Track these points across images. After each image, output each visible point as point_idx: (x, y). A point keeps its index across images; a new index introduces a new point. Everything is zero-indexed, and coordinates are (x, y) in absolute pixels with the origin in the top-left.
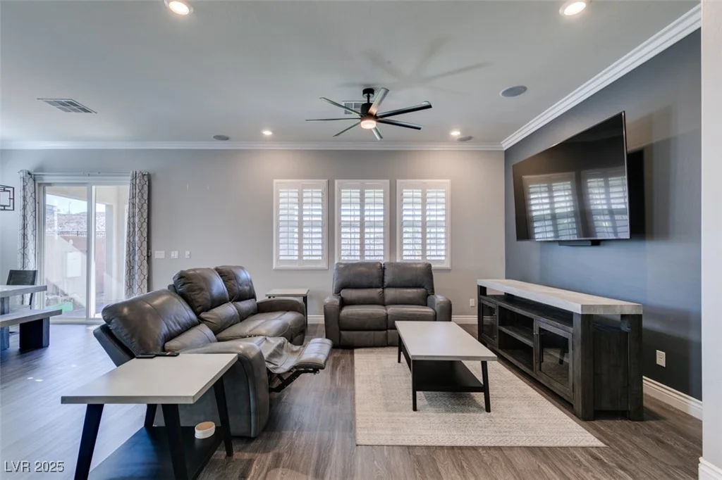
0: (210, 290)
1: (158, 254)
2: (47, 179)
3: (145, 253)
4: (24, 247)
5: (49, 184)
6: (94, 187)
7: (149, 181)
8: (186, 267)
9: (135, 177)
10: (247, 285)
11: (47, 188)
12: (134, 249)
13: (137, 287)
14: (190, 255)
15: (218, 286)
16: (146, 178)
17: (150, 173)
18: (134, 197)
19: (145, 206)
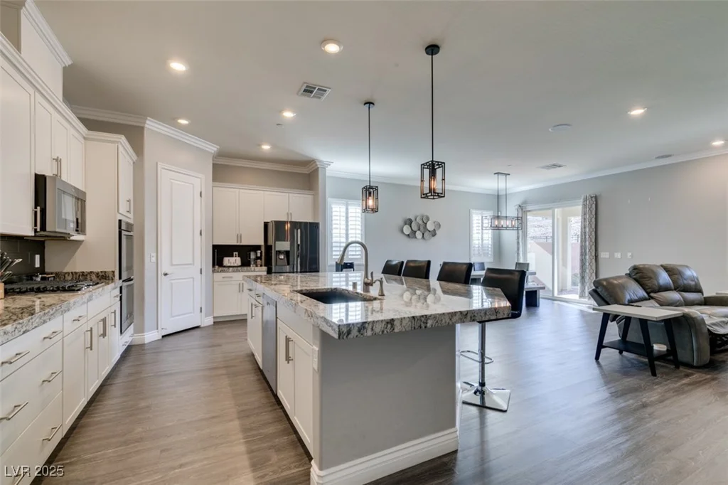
0: (657, 279)
1: (603, 255)
2: (529, 208)
3: (593, 254)
4: (518, 249)
5: (529, 211)
6: (556, 210)
7: (596, 201)
8: (639, 262)
9: (585, 200)
10: (692, 281)
11: (528, 213)
12: (585, 251)
13: (588, 278)
14: (632, 256)
15: (664, 278)
16: (594, 199)
17: (598, 194)
18: (585, 214)
19: (593, 220)
